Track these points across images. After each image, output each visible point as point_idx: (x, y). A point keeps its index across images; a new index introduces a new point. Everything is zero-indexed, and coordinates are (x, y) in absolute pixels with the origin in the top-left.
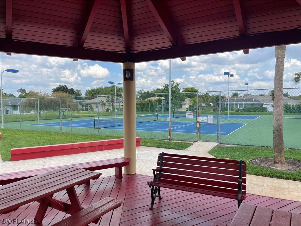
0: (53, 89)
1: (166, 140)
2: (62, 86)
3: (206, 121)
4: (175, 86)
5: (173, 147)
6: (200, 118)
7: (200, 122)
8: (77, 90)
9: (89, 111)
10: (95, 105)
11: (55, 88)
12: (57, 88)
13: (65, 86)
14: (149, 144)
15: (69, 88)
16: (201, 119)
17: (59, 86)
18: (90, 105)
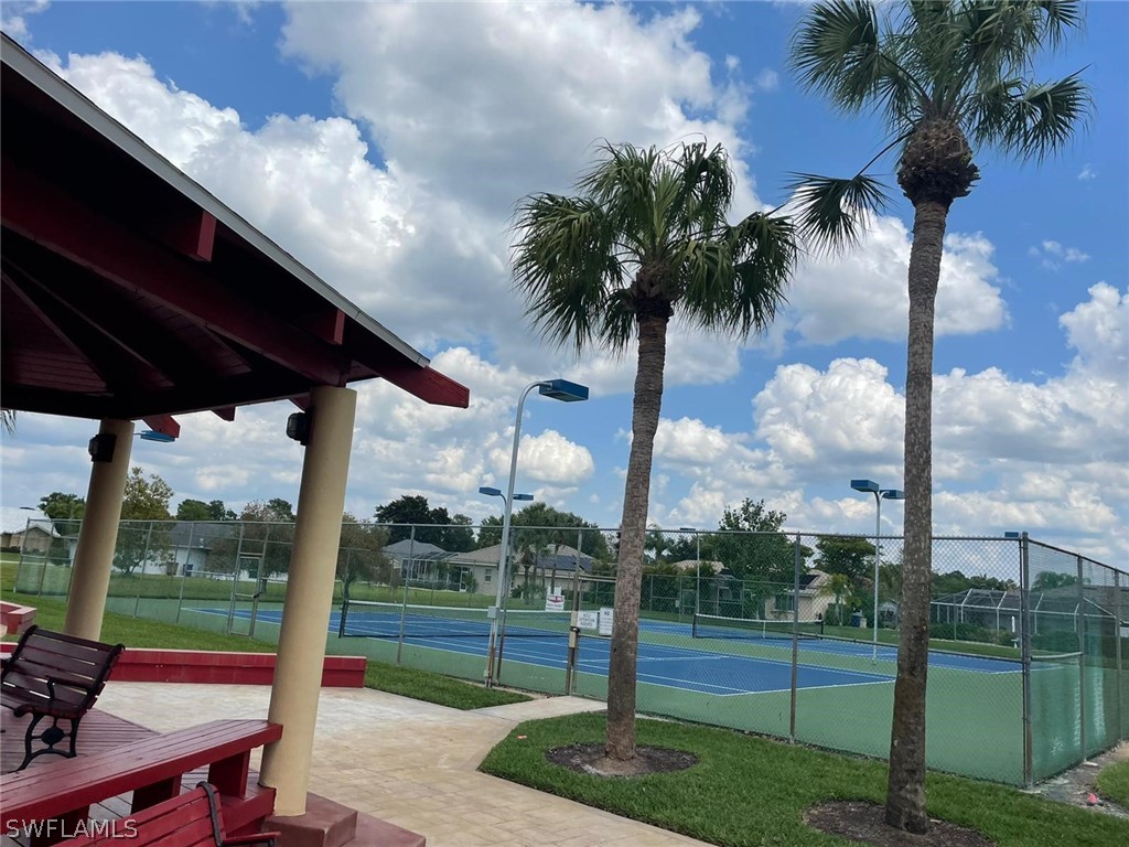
0: (381, 507)
1: (468, 680)
2: (411, 498)
3: (594, 626)
4: (764, 523)
5: (447, 697)
6: (581, 614)
7: (578, 631)
8: (458, 517)
9: (461, 590)
10: (483, 570)
11: (386, 503)
12: (393, 504)
13: (418, 497)
14: (400, 686)
15: (431, 509)
16: (581, 619)
17: (400, 499)
18: (466, 569)
